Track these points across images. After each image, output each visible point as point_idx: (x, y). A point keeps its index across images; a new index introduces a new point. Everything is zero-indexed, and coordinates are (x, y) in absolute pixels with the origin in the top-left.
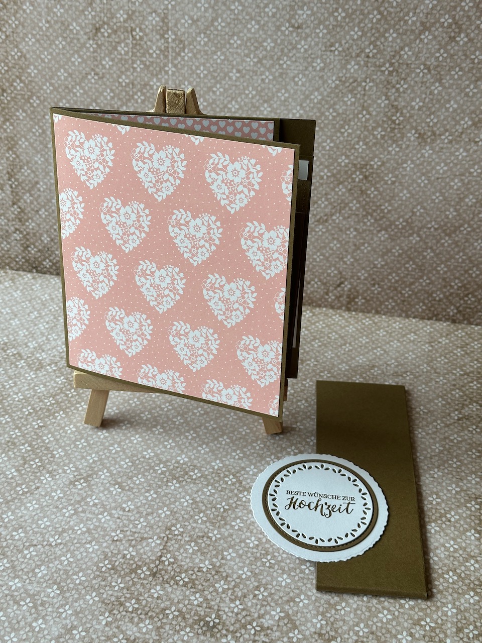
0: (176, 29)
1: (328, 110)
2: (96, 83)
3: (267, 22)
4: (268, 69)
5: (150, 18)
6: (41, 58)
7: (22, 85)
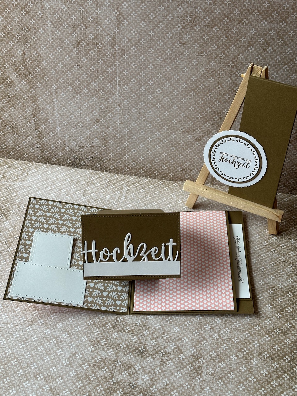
0: (120, 44)
1: (200, 85)
2: (78, 70)
3: (168, 41)
4: (169, 64)
5: (106, 38)
6: (49, 57)
7: (39, 70)
